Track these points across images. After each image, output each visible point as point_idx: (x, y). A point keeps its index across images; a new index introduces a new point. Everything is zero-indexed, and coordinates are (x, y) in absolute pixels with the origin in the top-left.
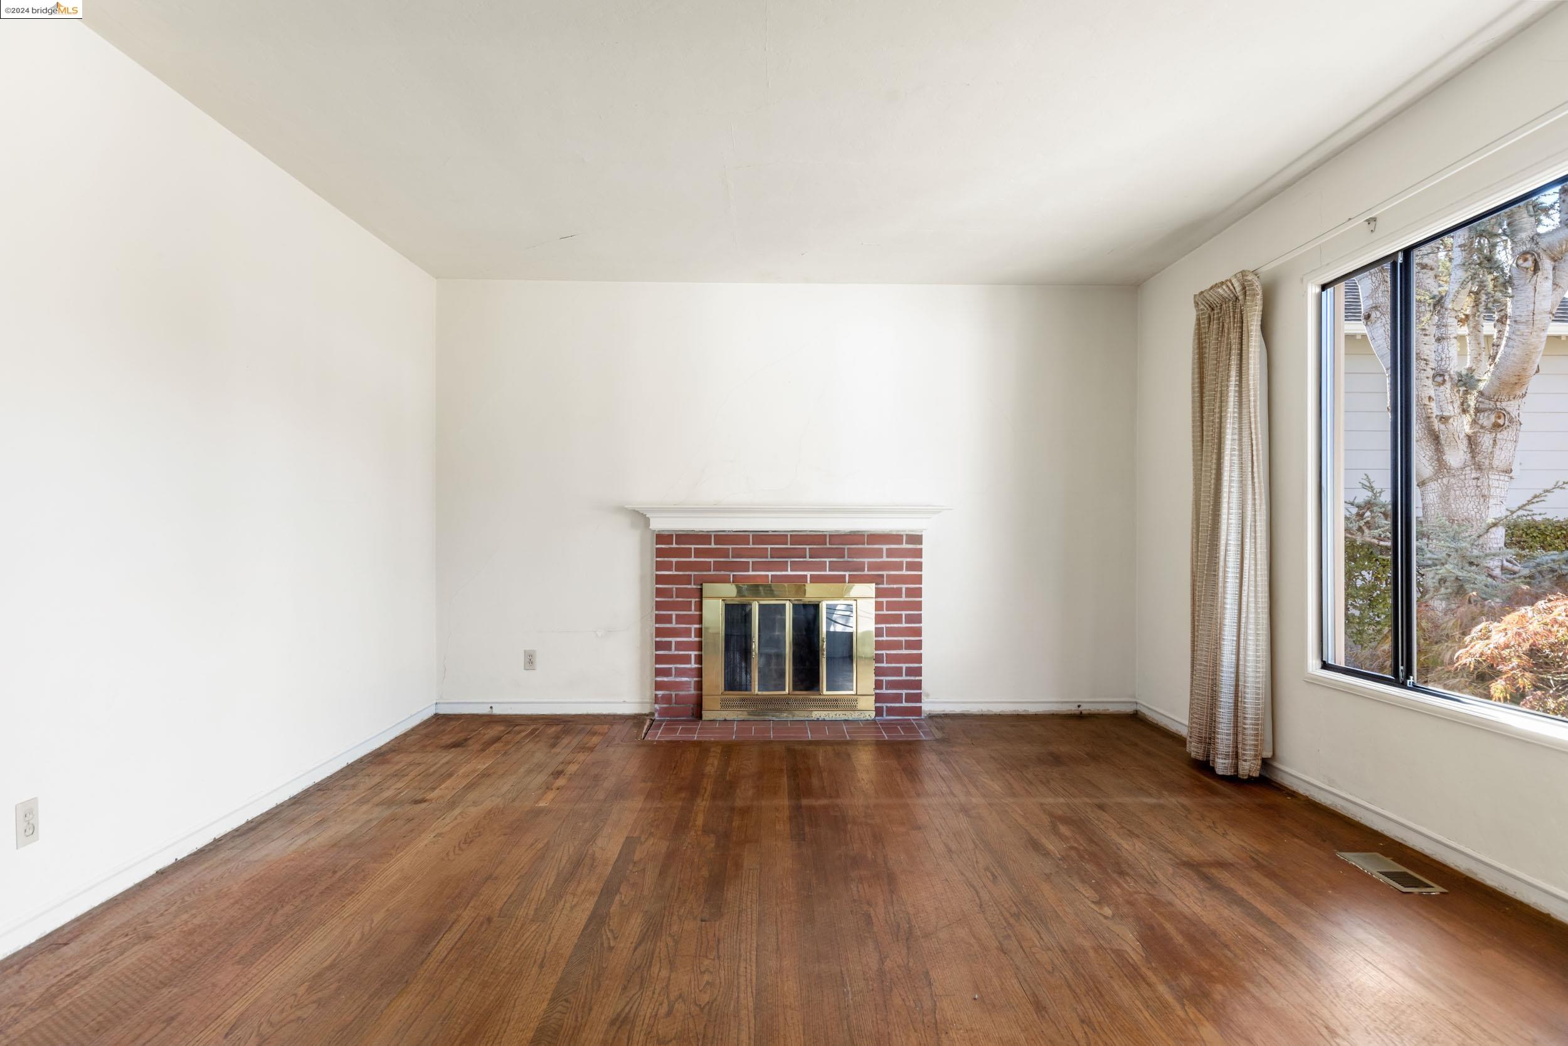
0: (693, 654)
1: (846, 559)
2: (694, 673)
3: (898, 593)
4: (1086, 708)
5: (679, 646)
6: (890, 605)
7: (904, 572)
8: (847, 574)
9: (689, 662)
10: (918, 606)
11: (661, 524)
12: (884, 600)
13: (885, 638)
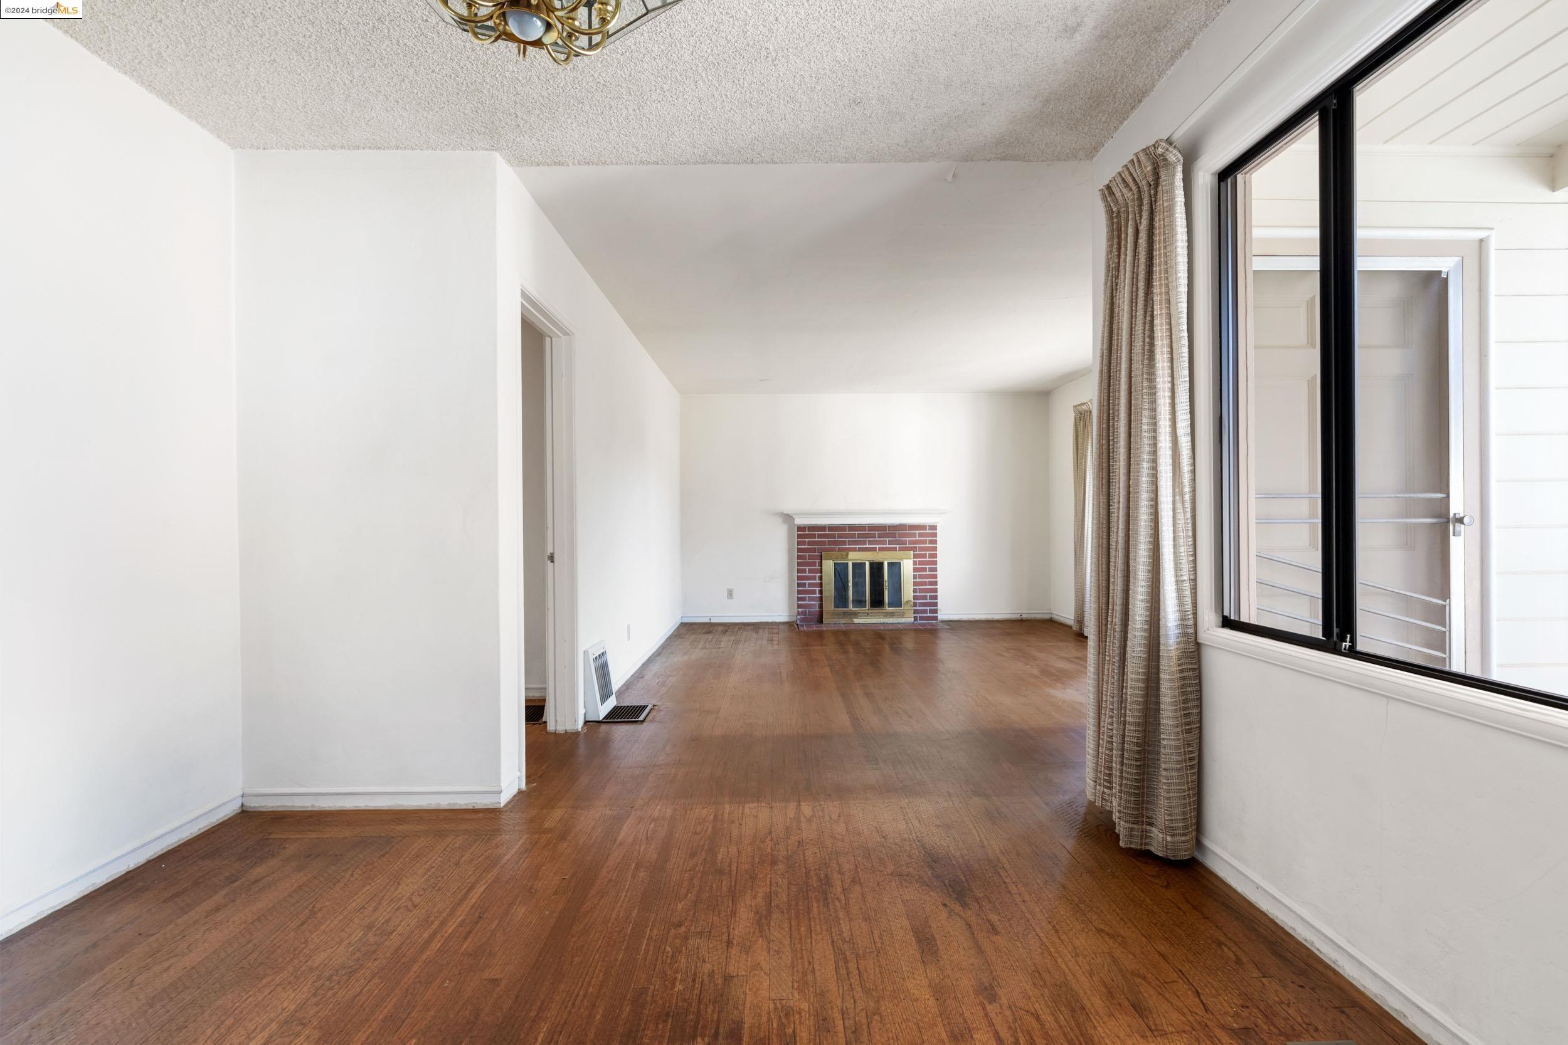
0: (817, 589)
1: (897, 539)
2: (817, 599)
3: (924, 556)
4: (1024, 616)
5: (810, 585)
6: (921, 563)
7: (928, 545)
8: (898, 546)
9: (815, 594)
10: (935, 563)
11: (800, 521)
12: (918, 560)
13: (918, 580)
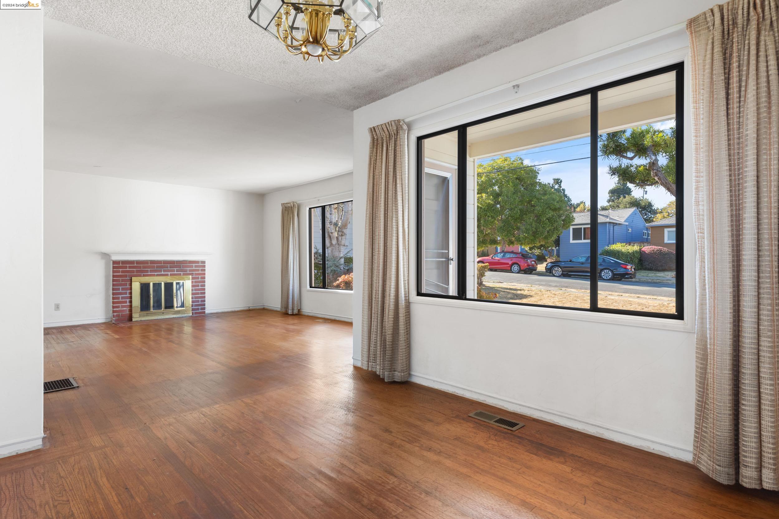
0: (128, 300)
1: (182, 268)
2: (128, 306)
3: (198, 278)
4: (251, 308)
5: (122, 298)
6: (196, 282)
7: (200, 272)
8: (182, 273)
9: (127, 303)
10: (204, 282)
11: (115, 258)
12: (194, 280)
13: (194, 292)
